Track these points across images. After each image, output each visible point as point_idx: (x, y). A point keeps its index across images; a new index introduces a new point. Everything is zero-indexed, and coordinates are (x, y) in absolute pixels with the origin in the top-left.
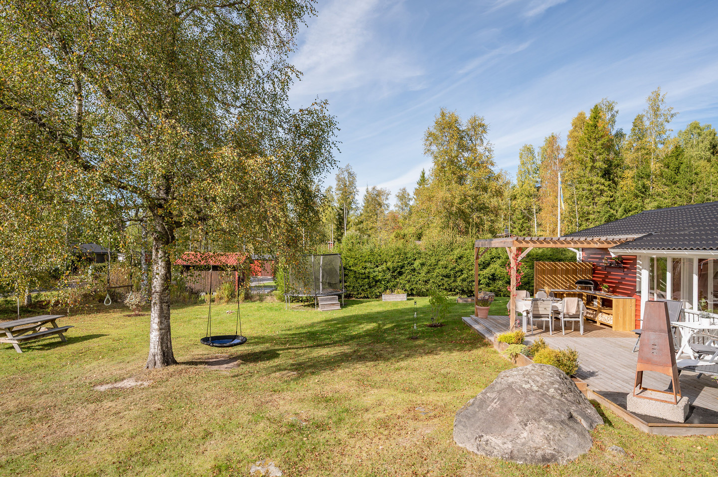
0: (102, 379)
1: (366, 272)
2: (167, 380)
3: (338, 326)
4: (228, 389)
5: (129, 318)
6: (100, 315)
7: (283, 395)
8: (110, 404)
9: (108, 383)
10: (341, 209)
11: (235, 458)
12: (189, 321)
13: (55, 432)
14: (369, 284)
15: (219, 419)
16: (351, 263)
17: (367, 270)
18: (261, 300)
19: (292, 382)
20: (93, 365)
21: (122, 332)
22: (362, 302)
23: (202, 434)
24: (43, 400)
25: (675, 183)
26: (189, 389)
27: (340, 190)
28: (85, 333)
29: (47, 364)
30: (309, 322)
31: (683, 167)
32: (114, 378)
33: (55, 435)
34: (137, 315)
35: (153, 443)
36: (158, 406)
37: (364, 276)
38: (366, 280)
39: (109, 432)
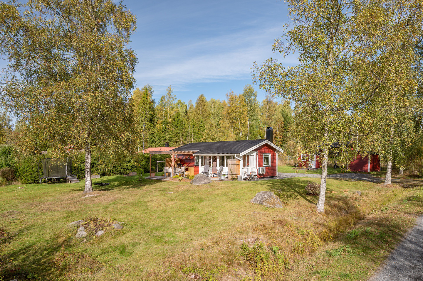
25: (177, 127)
31: (180, 121)
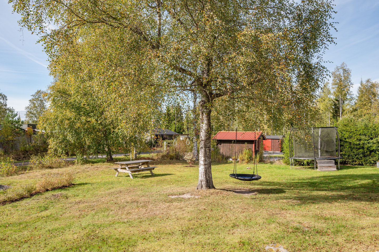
0: (173, 193)
1: (361, 143)
2: (209, 196)
3: (335, 180)
4: (248, 205)
5: (187, 167)
6: (171, 165)
7: (289, 212)
8: (177, 204)
9: (175, 195)
10: (337, 100)
11: (254, 240)
12: (222, 171)
13: (149, 212)
14: (363, 153)
15: (243, 218)
16: (346, 136)
17: (362, 142)
18: (272, 163)
19: (296, 206)
20: (167, 187)
21: (183, 174)
22: (357, 168)
23: (232, 225)
24: (143, 199)
26: (223, 202)
27: (336, 84)
28: (163, 173)
29: (145, 185)
30: (310, 177)
32: (179, 193)
33: (149, 214)
34: (191, 166)
35: (201, 225)
36: (204, 207)
37: (358, 147)
38: (361, 150)
39: (176, 216)
